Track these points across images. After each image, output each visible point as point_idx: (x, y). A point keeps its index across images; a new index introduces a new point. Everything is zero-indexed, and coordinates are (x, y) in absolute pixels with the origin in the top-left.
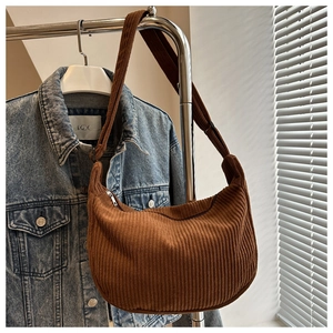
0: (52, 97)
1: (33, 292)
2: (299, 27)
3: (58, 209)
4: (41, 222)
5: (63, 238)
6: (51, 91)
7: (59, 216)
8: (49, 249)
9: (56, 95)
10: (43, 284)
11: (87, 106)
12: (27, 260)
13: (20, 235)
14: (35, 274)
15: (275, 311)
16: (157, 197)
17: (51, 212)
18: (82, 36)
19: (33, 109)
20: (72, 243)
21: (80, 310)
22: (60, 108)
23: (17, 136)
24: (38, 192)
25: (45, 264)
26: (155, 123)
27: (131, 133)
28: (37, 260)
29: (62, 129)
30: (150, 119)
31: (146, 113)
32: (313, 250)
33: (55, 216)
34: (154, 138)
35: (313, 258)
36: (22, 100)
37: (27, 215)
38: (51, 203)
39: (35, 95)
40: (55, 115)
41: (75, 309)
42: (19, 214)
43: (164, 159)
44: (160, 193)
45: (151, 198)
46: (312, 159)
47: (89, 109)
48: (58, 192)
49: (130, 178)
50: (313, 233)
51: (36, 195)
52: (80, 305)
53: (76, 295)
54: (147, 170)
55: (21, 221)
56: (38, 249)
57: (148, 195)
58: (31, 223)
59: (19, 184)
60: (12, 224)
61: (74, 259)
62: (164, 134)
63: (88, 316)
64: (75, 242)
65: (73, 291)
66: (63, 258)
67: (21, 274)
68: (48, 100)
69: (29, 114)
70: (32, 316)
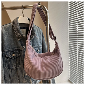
0: (16, 24)
1: (12, 73)
2: (74, 6)
3: (18, 52)
4: (14, 55)
5: (19, 59)
6: (16, 22)
7: (18, 53)
8: (16, 62)
9: (17, 23)
10: (14, 71)
11: (23, 27)
12: (10, 65)
13: (9, 58)
14: (12, 68)
17: (16, 53)
19: (11, 27)
21: (24, 77)
22: (18, 27)
24: (13, 47)
25: (15, 66)
28: (13, 64)
29: (19, 32)
30: (38, 30)
32: (78, 63)
33: (17, 54)
34: (38, 35)
35: (78, 65)
36: (9, 25)
37: (10, 53)
38: (16, 50)
39: (12, 23)
40: (17, 28)
41: (22, 76)
42: (8, 53)
43: (41, 40)
44: (40, 48)
45: (38, 49)
46: (78, 41)
47: (24, 27)
48: (18, 48)
49: (34, 44)
50: (78, 59)
52: (24, 75)
54: (37, 42)
55: (9, 55)
56: (13, 62)
57: (38, 48)
58: (11, 55)
59: (8, 46)
60: (7, 56)
61: (22, 64)
62: (41, 34)
63: (25, 78)
64: (22, 60)
65: (22, 72)
66: (19, 64)
67: (9, 68)
68: (15, 25)
69: (11, 28)
70: (12, 79)
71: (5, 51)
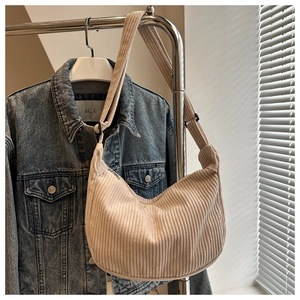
0: (61, 85)
1: (44, 248)
3: (66, 180)
4: (52, 190)
5: (70, 204)
6: (60, 80)
7: (66, 185)
8: (59, 213)
9: (64, 83)
10: (52, 241)
11: (94, 92)
12: (39, 221)
13: (35, 200)
14: (46, 233)
15: (254, 277)
16: (154, 173)
17: (61, 182)
18: (88, 31)
19: (47, 95)
20: (77, 209)
21: (82, 266)
22: (68, 94)
23: (33, 118)
24: (50, 164)
25: (54, 225)
26: (153, 107)
27: (125, 117)
28: (48, 221)
29: (70, 112)
30: (148, 104)
31: (145, 99)
33: (63, 186)
34: (152, 121)
37: (40, 184)
38: (61, 174)
39: (48, 83)
40: (63, 100)
41: (79, 264)
42: (33, 183)
43: (161, 139)
44: (157, 169)
45: (148, 173)
47: (96, 95)
48: (66, 166)
49: (129, 155)
51: (48, 168)
52: (82, 261)
53: (79, 253)
54: (145, 149)
55: (35, 189)
56: (49, 212)
57: (145, 171)
58: (43, 189)
59: (34, 157)
60: (28, 191)
61: (78, 222)
62: (161, 117)
63: (89, 271)
64: (80, 208)
65: (77, 249)
66: (69, 221)
67: (35, 232)
68: (58, 88)
69: (43, 99)
70: (43, 267)
71: (23, 176)
